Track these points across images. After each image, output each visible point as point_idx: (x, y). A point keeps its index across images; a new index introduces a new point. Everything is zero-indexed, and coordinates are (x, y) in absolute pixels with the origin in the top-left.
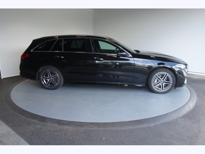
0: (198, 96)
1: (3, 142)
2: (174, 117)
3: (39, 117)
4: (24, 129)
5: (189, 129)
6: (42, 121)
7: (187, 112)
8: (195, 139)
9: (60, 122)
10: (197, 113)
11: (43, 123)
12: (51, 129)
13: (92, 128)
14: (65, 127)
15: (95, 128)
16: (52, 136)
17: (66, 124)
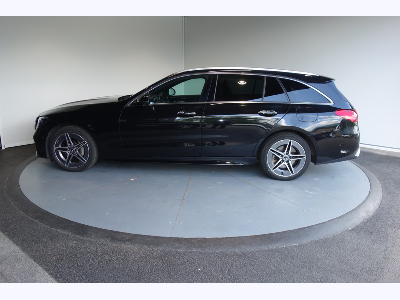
0: (385, 189)
1: (3, 273)
2: (338, 229)
3: (73, 224)
4: (44, 248)
5: (366, 254)
6: (80, 234)
7: (362, 221)
8: (377, 274)
9: (114, 236)
10: (383, 223)
11: (81, 238)
12: (97, 248)
13: (178, 248)
14: (125, 247)
15: (183, 249)
16: (99, 264)
17: (127, 241)
